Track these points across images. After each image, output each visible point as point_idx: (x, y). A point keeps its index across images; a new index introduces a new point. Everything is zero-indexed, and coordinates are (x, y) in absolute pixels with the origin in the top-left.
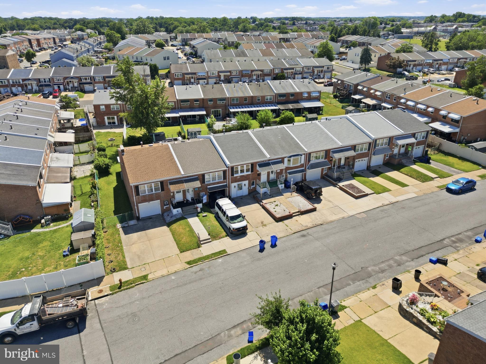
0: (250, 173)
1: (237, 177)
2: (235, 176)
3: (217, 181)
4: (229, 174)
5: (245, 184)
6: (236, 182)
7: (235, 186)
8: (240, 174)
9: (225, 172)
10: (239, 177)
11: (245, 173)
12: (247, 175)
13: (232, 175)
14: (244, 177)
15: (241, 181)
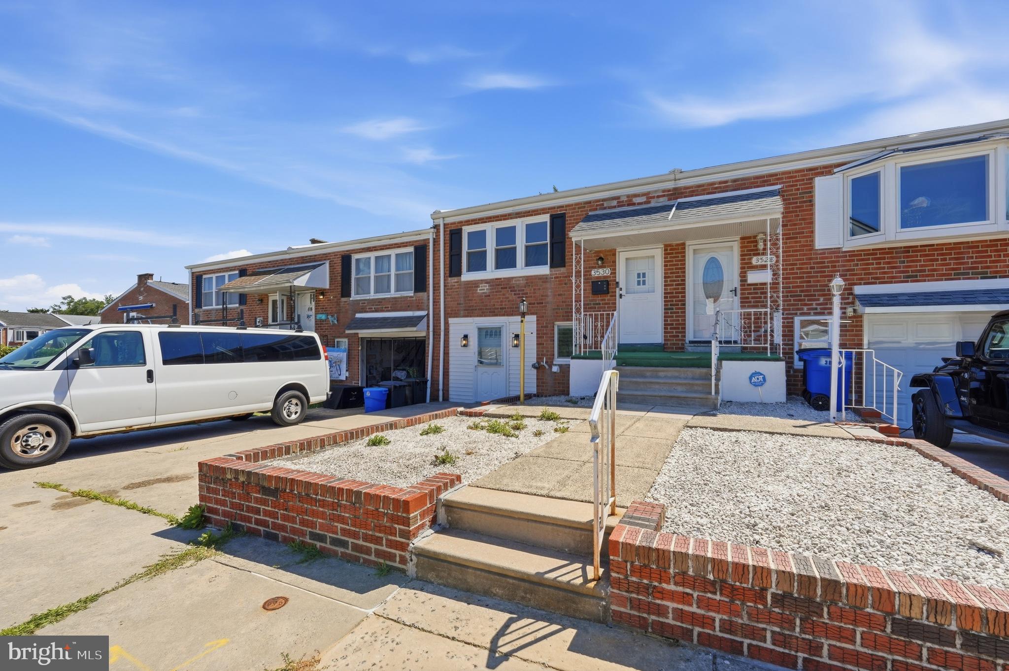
0: (544, 270)
1: (475, 284)
2: (467, 276)
3: (393, 293)
4: (436, 262)
5: (517, 337)
6: (470, 313)
7: (466, 337)
8: (491, 273)
9: (421, 250)
10: (484, 289)
11: (521, 271)
12: (530, 280)
13: (454, 270)
14: (512, 289)
15: (494, 313)
